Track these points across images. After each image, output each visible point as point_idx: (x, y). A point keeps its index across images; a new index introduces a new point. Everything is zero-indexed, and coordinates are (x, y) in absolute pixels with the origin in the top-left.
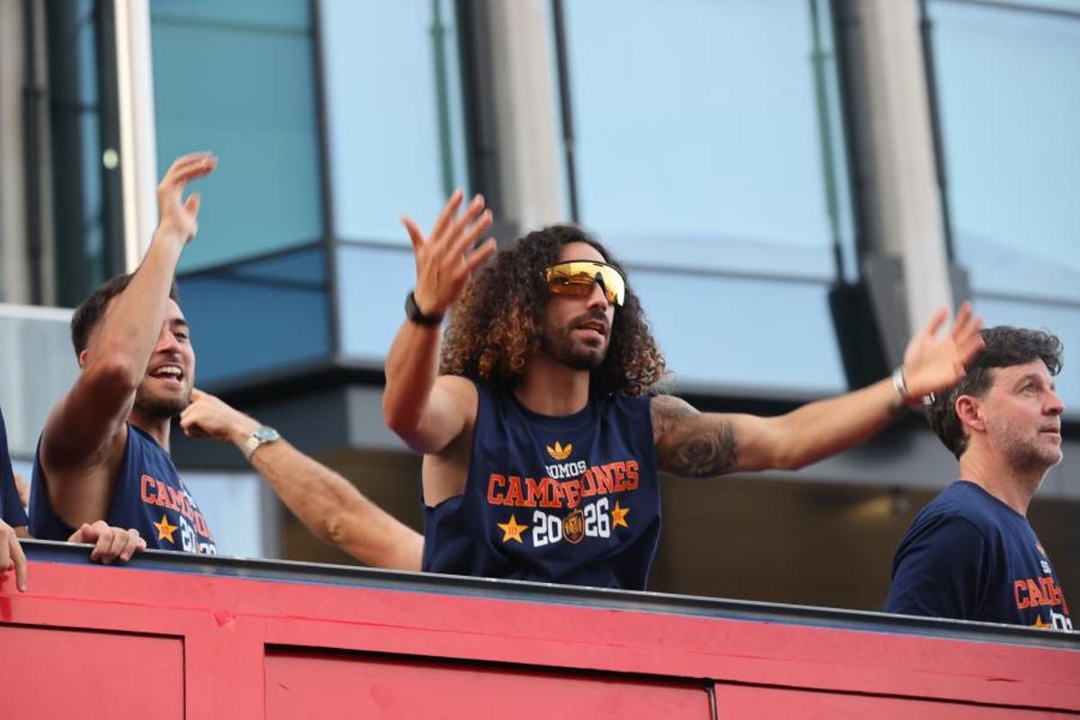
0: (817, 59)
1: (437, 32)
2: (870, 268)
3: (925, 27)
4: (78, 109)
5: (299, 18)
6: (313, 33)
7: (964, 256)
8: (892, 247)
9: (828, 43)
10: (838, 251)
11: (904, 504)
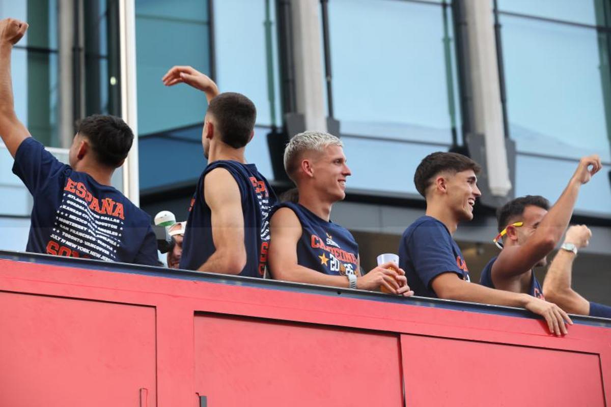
0: (446, 40)
1: (268, 24)
2: (468, 140)
3: (497, 27)
4: (99, 57)
5: (204, 17)
6: (210, 24)
7: (513, 135)
8: (480, 130)
9: (451, 33)
10: (454, 131)
11: (482, 251)
